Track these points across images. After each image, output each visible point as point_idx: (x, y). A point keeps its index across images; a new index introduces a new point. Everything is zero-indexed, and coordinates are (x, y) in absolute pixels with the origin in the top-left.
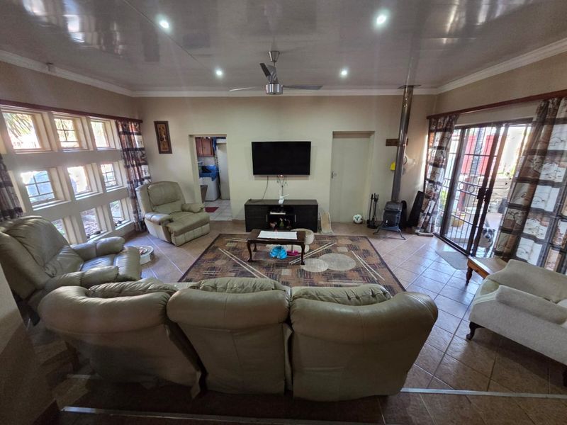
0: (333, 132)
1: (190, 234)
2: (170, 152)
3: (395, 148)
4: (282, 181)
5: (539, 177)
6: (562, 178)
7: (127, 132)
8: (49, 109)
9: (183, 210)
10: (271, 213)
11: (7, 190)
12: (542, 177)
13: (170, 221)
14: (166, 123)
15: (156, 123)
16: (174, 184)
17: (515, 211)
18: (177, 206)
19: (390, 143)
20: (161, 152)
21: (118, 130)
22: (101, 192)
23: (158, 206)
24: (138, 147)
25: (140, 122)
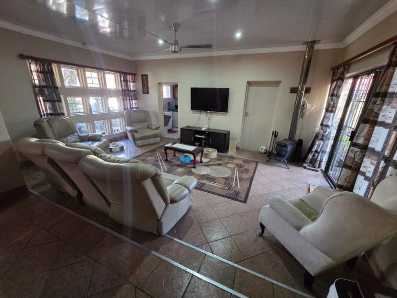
0: (248, 82)
1: (146, 141)
2: (148, 93)
3: (295, 95)
4: (209, 116)
5: (378, 118)
6: (392, 118)
7: (126, 81)
8: (84, 67)
9: (148, 128)
10: (196, 136)
11: (59, 104)
12: (380, 119)
13: (136, 131)
14: (147, 76)
15: (142, 75)
16: (146, 112)
17: (356, 149)
18: (146, 124)
19: (293, 90)
20: (143, 93)
21: (121, 79)
22: (107, 112)
23: (134, 123)
24: (132, 89)
25: (134, 75)
